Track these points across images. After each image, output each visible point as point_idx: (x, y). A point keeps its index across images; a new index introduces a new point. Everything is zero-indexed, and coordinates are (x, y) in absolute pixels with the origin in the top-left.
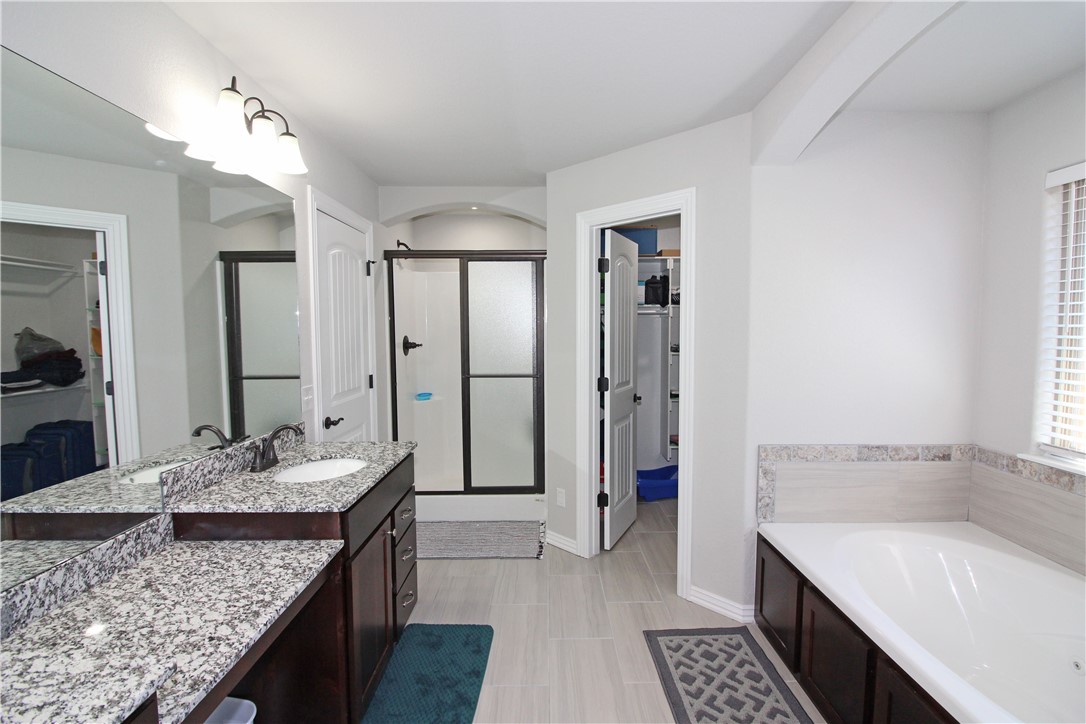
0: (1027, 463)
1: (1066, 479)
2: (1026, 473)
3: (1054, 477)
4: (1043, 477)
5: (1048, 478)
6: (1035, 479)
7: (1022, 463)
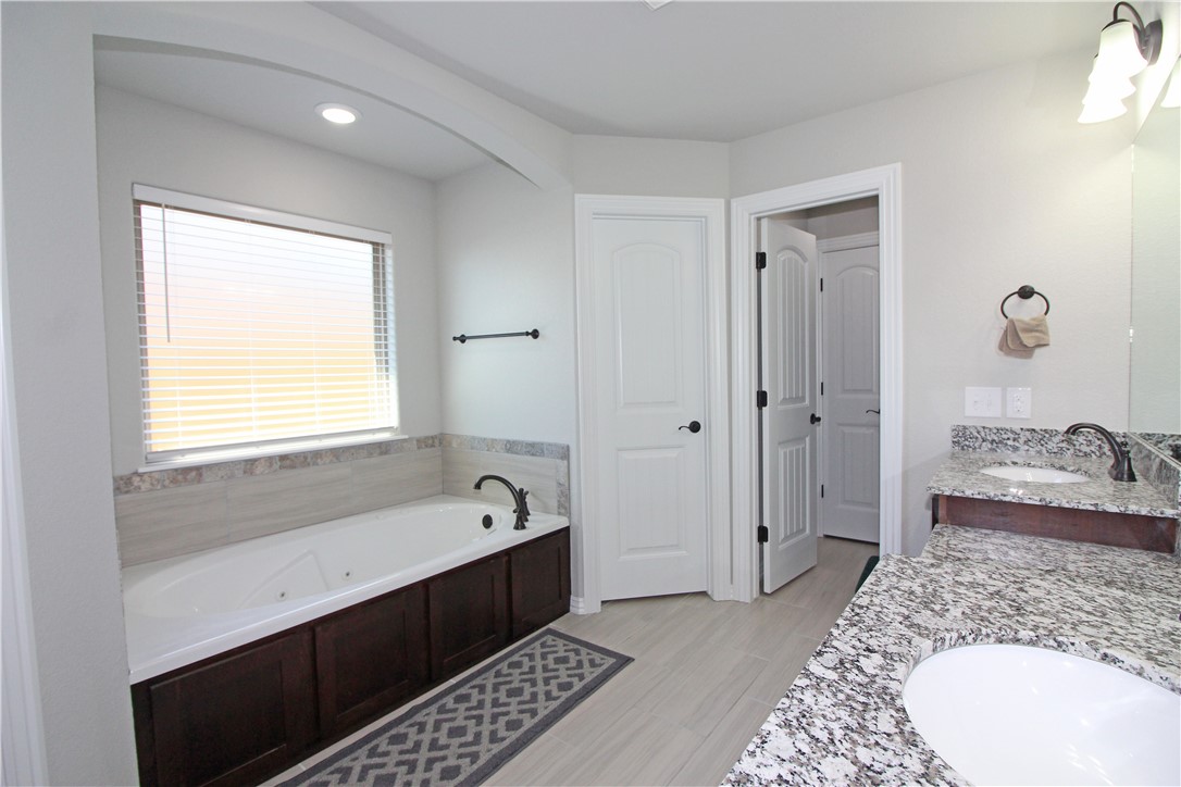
0: (146, 477)
1: (194, 474)
2: (145, 486)
3: (180, 477)
4: (167, 482)
5: (174, 481)
6: (159, 487)
7: (138, 479)
